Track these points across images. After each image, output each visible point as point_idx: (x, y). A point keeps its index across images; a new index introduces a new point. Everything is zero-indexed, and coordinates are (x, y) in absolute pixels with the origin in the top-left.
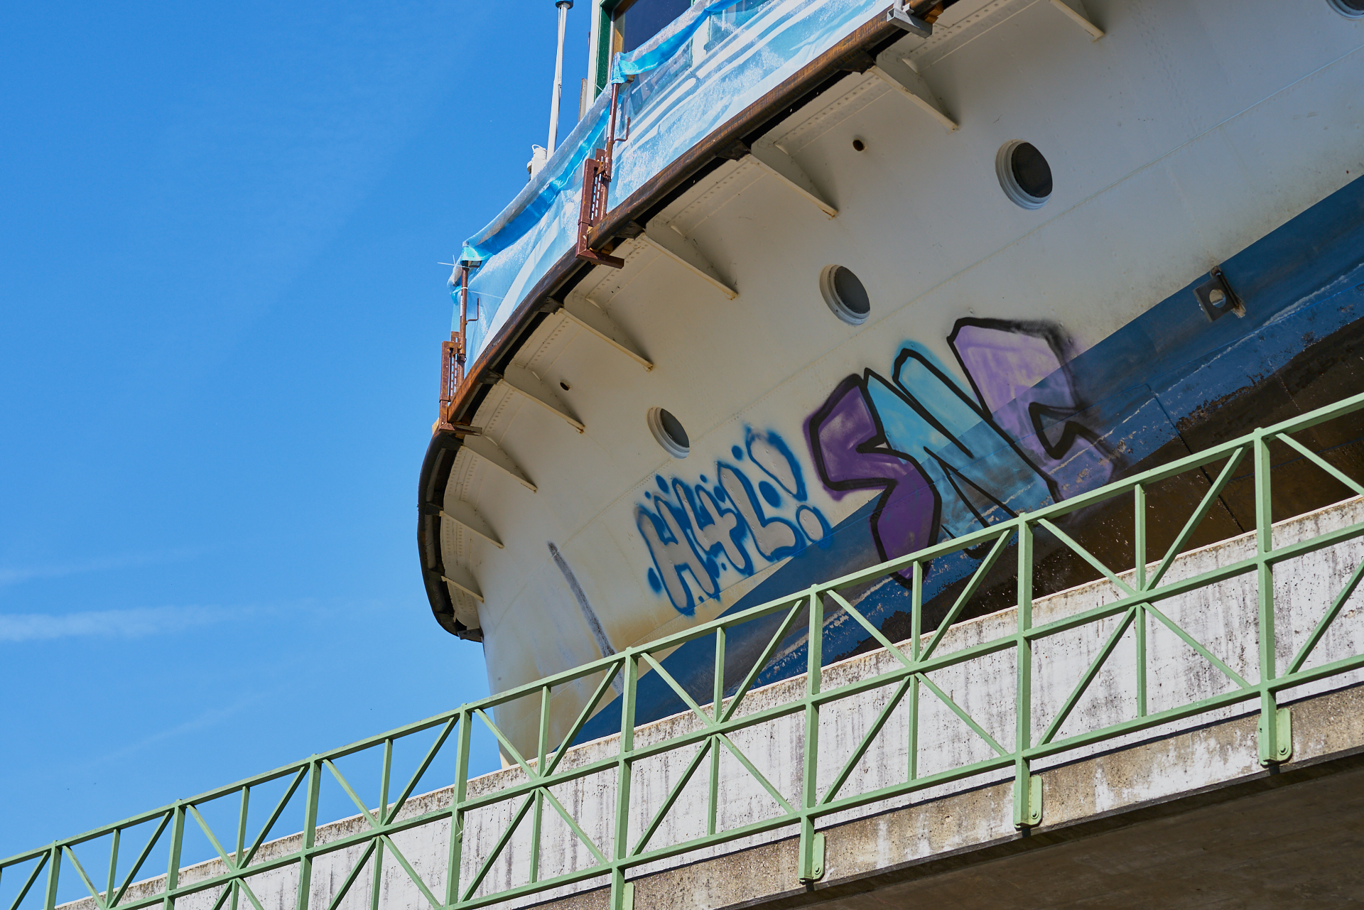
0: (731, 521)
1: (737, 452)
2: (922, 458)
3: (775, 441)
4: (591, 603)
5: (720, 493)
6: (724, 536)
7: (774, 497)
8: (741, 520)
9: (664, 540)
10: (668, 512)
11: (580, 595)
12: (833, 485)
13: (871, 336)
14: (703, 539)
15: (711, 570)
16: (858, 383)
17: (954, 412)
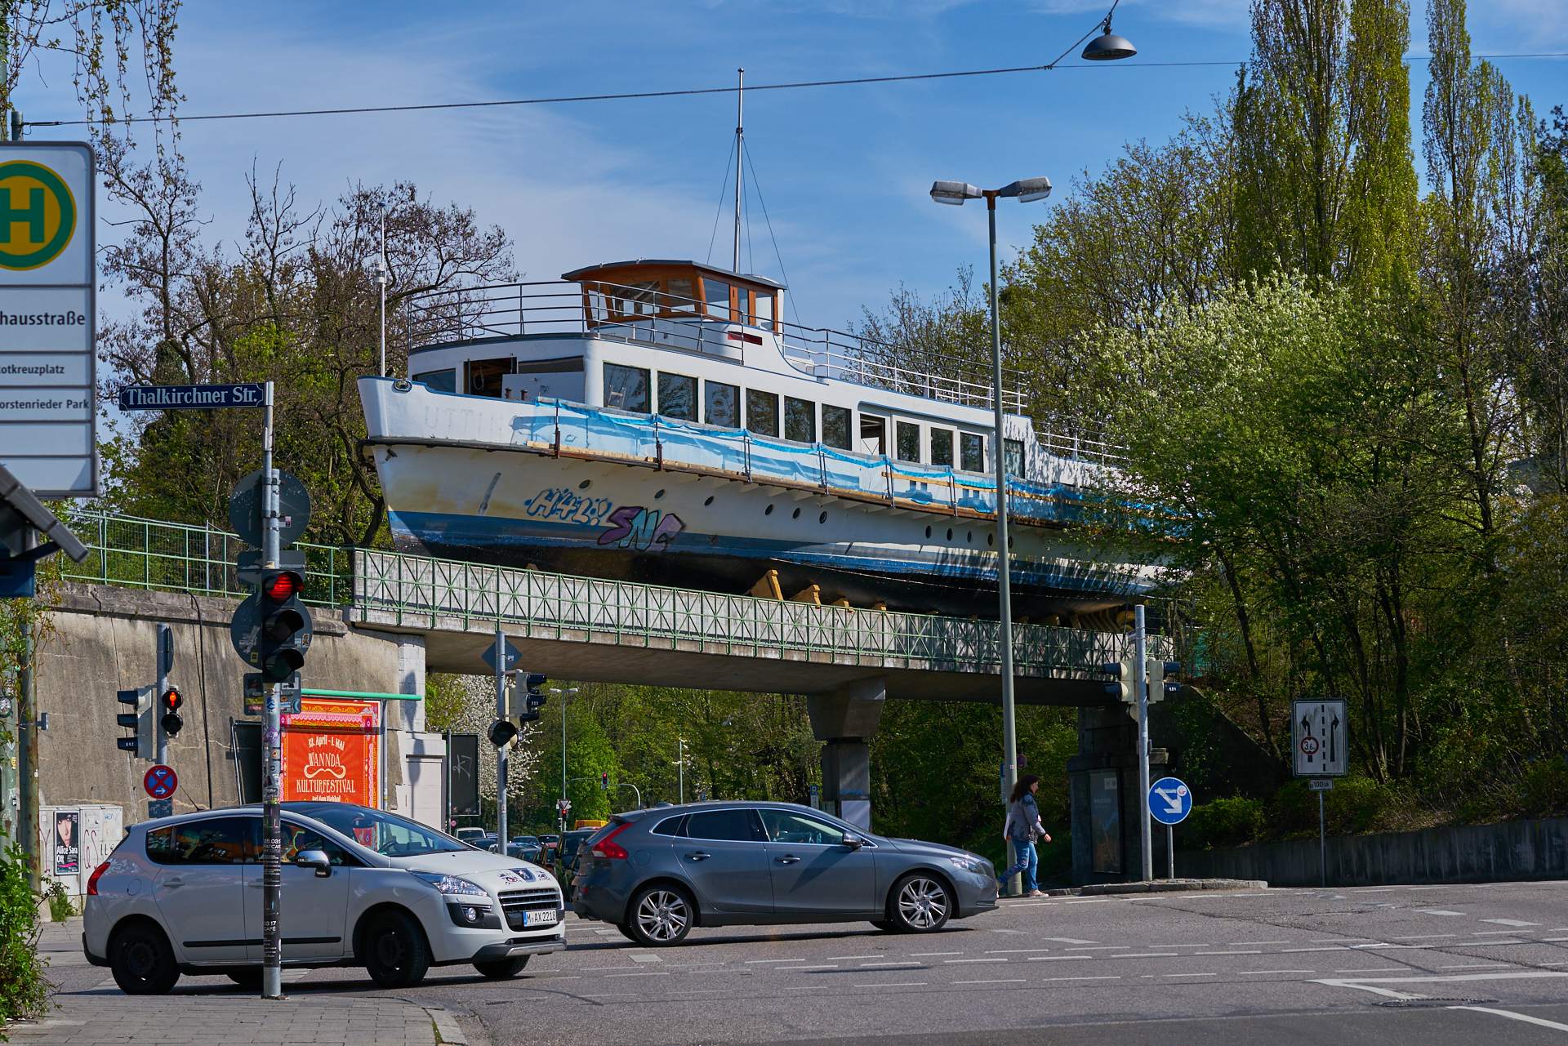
0: (574, 508)
1: (597, 500)
2: (635, 527)
3: (609, 505)
4: (493, 492)
5: (580, 503)
6: (566, 508)
7: (593, 512)
8: (577, 510)
9: (546, 498)
10: (558, 495)
11: (491, 488)
12: (610, 520)
13: (652, 505)
14: (560, 506)
15: (552, 512)
16: (641, 509)
17: (651, 525)
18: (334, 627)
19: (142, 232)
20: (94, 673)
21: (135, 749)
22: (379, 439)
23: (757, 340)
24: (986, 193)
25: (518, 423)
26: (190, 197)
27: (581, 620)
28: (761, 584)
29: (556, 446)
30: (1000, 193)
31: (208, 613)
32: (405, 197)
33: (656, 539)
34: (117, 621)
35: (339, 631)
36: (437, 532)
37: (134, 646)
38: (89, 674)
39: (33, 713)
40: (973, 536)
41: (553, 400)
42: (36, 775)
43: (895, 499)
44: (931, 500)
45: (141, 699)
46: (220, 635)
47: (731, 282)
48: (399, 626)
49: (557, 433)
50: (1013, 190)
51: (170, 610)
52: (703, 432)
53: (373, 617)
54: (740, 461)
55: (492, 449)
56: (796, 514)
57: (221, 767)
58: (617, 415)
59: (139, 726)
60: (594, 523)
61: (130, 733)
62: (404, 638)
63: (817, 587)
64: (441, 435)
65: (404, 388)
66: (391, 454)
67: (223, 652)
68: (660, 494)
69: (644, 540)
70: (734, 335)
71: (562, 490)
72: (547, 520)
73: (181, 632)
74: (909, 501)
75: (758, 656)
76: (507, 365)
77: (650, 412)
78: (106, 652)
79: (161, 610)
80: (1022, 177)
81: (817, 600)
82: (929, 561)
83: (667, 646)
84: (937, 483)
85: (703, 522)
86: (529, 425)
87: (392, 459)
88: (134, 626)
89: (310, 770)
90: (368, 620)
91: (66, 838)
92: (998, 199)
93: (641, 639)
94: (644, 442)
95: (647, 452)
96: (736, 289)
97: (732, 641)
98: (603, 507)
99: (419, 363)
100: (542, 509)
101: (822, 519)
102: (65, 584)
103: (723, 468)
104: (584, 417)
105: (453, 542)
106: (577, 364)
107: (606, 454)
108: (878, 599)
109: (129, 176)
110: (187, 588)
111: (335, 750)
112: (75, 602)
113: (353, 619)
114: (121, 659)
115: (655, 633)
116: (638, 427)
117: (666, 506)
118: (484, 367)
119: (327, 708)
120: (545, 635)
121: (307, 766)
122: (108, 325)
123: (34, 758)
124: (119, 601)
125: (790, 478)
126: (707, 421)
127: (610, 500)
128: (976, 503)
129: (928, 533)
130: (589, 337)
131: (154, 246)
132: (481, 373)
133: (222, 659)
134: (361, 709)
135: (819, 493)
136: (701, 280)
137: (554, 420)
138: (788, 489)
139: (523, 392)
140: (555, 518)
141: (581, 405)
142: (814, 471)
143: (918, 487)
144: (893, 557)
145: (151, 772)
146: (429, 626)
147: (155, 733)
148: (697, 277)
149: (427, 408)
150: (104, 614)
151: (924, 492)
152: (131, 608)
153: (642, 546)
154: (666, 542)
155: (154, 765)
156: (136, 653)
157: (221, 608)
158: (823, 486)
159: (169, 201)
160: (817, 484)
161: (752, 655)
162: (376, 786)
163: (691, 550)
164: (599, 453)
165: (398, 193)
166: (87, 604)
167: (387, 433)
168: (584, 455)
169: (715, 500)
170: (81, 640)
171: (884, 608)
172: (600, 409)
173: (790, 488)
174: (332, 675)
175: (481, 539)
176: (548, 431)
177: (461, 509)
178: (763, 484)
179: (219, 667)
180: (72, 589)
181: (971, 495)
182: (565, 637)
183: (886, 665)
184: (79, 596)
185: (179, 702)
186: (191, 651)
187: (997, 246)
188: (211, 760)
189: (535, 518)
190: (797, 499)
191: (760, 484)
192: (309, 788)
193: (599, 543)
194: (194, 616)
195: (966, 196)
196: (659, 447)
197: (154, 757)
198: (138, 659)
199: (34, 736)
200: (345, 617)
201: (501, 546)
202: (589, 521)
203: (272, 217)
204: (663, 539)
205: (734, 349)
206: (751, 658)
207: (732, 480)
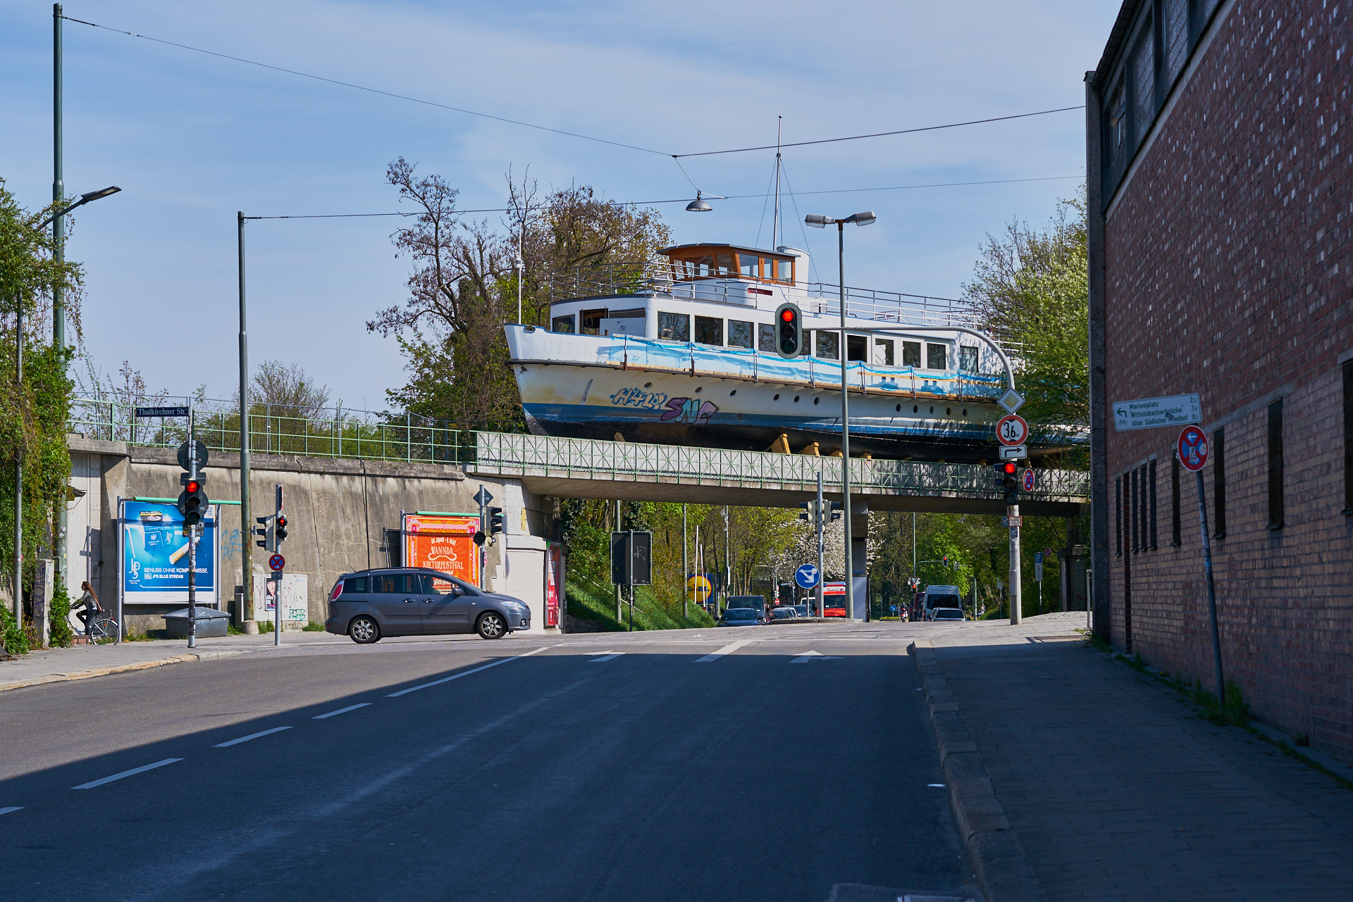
0: (643, 399)
1: (657, 394)
2: (685, 410)
3: (666, 397)
4: (589, 390)
5: (646, 396)
6: (638, 400)
7: (655, 401)
8: (645, 400)
9: (624, 394)
10: (631, 391)
11: (588, 388)
12: (667, 405)
13: (695, 396)
14: (633, 398)
15: (628, 402)
16: (688, 399)
17: (695, 408)
18: (456, 475)
19: (424, 219)
20: (297, 503)
21: (264, 546)
22: (517, 361)
23: (770, 293)
24: (837, 221)
25: (601, 351)
26: (452, 198)
27: (629, 468)
28: (777, 442)
29: (625, 363)
30: (847, 220)
31: (371, 470)
32: (586, 195)
33: (700, 416)
34: (312, 476)
35: (459, 478)
36: (554, 415)
37: (323, 489)
38: (294, 504)
39: (249, 526)
40: (934, 410)
41: (623, 336)
42: (251, 558)
43: (866, 388)
44: (896, 388)
45: (268, 522)
46: (379, 482)
47: (760, 255)
48: (500, 474)
49: (626, 356)
50: (854, 218)
51: (345, 469)
52: (725, 352)
53: (481, 470)
54: (750, 369)
55: (584, 366)
56: (797, 399)
57: (377, 554)
58: (666, 343)
59: (267, 535)
60: (657, 407)
61: (262, 538)
62: (506, 481)
63: (817, 444)
64: (554, 358)
65: (531, 330)
66: (524, 369)
67: (381, 491)
68: (699, 390)
69: (691, 417)
70: (751, 290)
71: (634, 389)
72: (626, 406)
73: (354, 480)
74: (879, 389)
75: (763, 488)
76: (603, 313)
77: (688, 340)
78: (305, 492)
79: (340, 469)
80: (857, 212)
81: (817, 452)
82: (900, 426)
83: (694, 482)
84: (902, 377)
85: (729, 405)
86: (608, 352)
87: (524, 372)
88: (323, 478)
89: (432, 556)
90: (478, 471)
91: (272, 591)
92: (844, 224)
93: (675, 479)
94: (684, 360)
95: (686, 366)
96: (763, 259)
97: (743, 479)
98: (662, 399)
99: (558, 311)
100: (621, 400)
101: (816, 401)
102: (280, 457)
103: (741, 372)
104: (645, 345)
105: (565, 421)
106: (641, 313)
107: (658, 368)
108: (866, 450)
109: (416, 185)
110: (359, 456)
111: (450, 545)
112: (286, 465)
113: (468, 471)
114: (314, 496)
115: (684, 475)
116: (680, 350)
117: (703, 397)
118: (592, 313)
119: (444, 522)
120: (604, 477)
121: (430, 554)
122: (417, 273)
123: (249, 550)
124: (314, 464)
125: (790, 379)
126: (731, 343)
127: (665, 395)
128: (933, 389)
129: (898, 409)
130: (649, 296)
131: (430, 229)
132: (591, 316)
133: (379, 495)
134: (467, 522)
135: (809, 387)
136: (737, 255)
137: (624, 348)
138: (786, 385)
139: (606, 331)
140: (630, 405)
141: (642, 338)
142: (806, 372)
143: (888, 380)
144: (872, 424)
145: (272, 558)
146: (521, 474)
147: (275, 540)
148: (734, 253)
149: (545, 342)
150: (304, 472)
151: (892, 384)
152: (321, 468)
153: (691, 421)
154: (707, 418)
155: (274, 554)
156: (324, 492)
157: (380, 466)
158: (811, 382)
159: (439, 200)
160: (807, 381)
161: (759, 487)
162: (477, 566)
163: (725, 423)
164: (653, 366)
165: (582, 192)
166: (293, 467)
167: (521, 357)
168: (643, 368)
169: (737, 392)
170: (290, 486)
171: (869, 457)
172: (654, 340)
173: (787, 384)
174: (454, 502)
175: (583, 419)
176: (620, 354)
177: (570, 400)
178: (767, 382)
179: (377, 499)
180: (284, 459)
181: (930, 383)
182: (618, 478)
183: (864, 492)
184: (289, 463)
185: (285, 523)
186: (360, 491)
187: (844, 253)
188: (370, 550)
189: (617, 405)
190: (796, 390)
191: (765, 383)
192: (432, 566)
193: (661, 420)
194: (362, 471)
195: (825, 223)
196: (693, 362)
197: (275, 550)
198: (325, 496)
199: (249, 538)
200: (464, 470)
201: (596, 423)
202: (653, 406)
203: (523, 200)
204: (705, 416)
205: (752, 299)
206: (758, 489)
207: (744, 381)
